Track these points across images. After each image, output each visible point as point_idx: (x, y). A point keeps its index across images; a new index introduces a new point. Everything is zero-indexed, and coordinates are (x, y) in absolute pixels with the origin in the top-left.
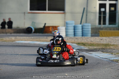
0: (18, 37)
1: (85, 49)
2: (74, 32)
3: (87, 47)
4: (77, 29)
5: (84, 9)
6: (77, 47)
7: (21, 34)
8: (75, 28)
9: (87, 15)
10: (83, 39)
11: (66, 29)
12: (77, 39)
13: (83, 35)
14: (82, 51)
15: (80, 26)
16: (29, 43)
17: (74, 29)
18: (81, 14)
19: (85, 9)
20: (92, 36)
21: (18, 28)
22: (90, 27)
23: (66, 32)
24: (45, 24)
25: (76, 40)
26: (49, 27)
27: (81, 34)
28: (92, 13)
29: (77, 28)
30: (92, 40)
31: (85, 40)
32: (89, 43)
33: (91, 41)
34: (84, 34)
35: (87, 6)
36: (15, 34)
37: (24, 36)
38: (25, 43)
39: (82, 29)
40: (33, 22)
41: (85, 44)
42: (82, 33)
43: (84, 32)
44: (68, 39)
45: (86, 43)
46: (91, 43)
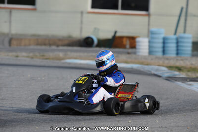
0: (69, 53)
1: (181, 76)
2: (164, 47)
3: (184, 74)
4: (167, 43)
5: (182, 9)
6: (167, 73)
7: (75, 48)
8: (166, 41)
9: (186, 20)
10: (177, 60)
11: (150, 42)
12: (167, 59)
13: (177, 54)
14: (176, 81)
15: (175, 37)
16: (87, 64)
17: (164, 43)
18: (177, 18)
19: (184, 10)
20: (193, 55)
21: (70, 37)
22: (191, 40)
23: (150, 47)
24: (116, 32)
25: (167, 61)
26: (122, 38)
27: (175, 52)
28: (195, 16)
29: (169, 41)
30: (193, 62)
31: (182, 62)
32: (189, 66)
33: (192, 64)
34: (179, 52)
35: (187, 5)
36: (65, 48)
37: (80, 51)
38: (81, 64)
39: (177, 42)
40: (95, 29)
41: (182, 69)
42: (177, 50)
43: (180, 48)
44: (152, 59)
45: (182, 67)
46: (191, 68)
